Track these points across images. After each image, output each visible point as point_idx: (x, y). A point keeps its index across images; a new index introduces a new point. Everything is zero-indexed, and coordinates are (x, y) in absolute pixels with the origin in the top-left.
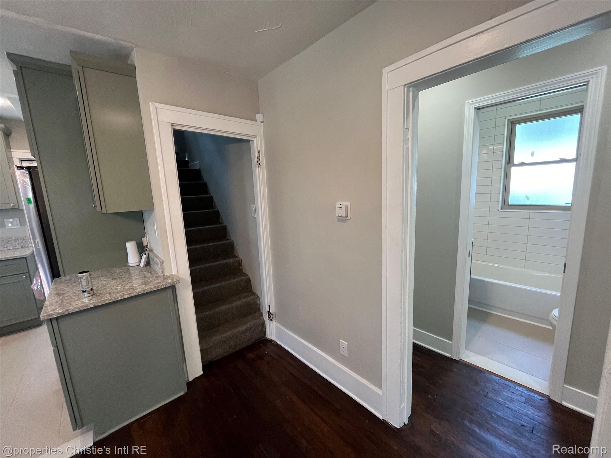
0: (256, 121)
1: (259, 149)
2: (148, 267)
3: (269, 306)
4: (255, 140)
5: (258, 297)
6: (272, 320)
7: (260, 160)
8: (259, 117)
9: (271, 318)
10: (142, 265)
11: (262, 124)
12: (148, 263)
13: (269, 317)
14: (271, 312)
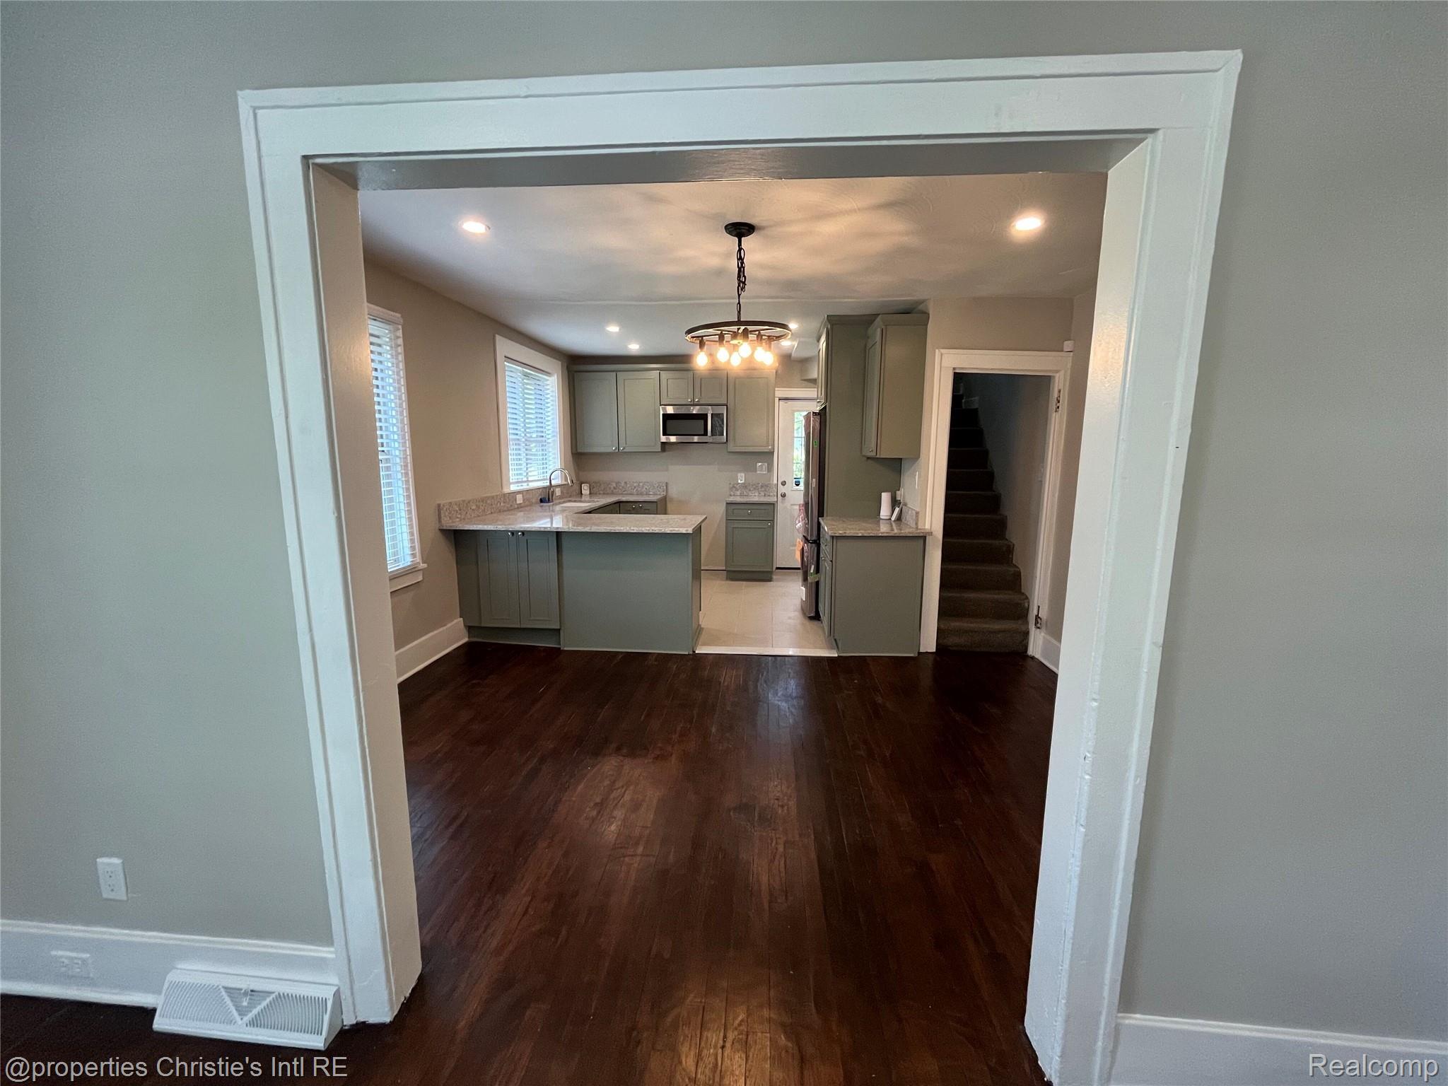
0: (1063, 351)
1: (1061, 387)
2: (899, 522)
3: (1039, 607)
4: (1057, 375)
5: (1027, 598)
6: (1039, 628)
7: (1059, 402)
8: (1068, 345)
9: (1039, 625)
10: (893, 519)
11: (1072, 353)
12: (899, 518)
13: (1036, 623)
14: (1040, 616)
